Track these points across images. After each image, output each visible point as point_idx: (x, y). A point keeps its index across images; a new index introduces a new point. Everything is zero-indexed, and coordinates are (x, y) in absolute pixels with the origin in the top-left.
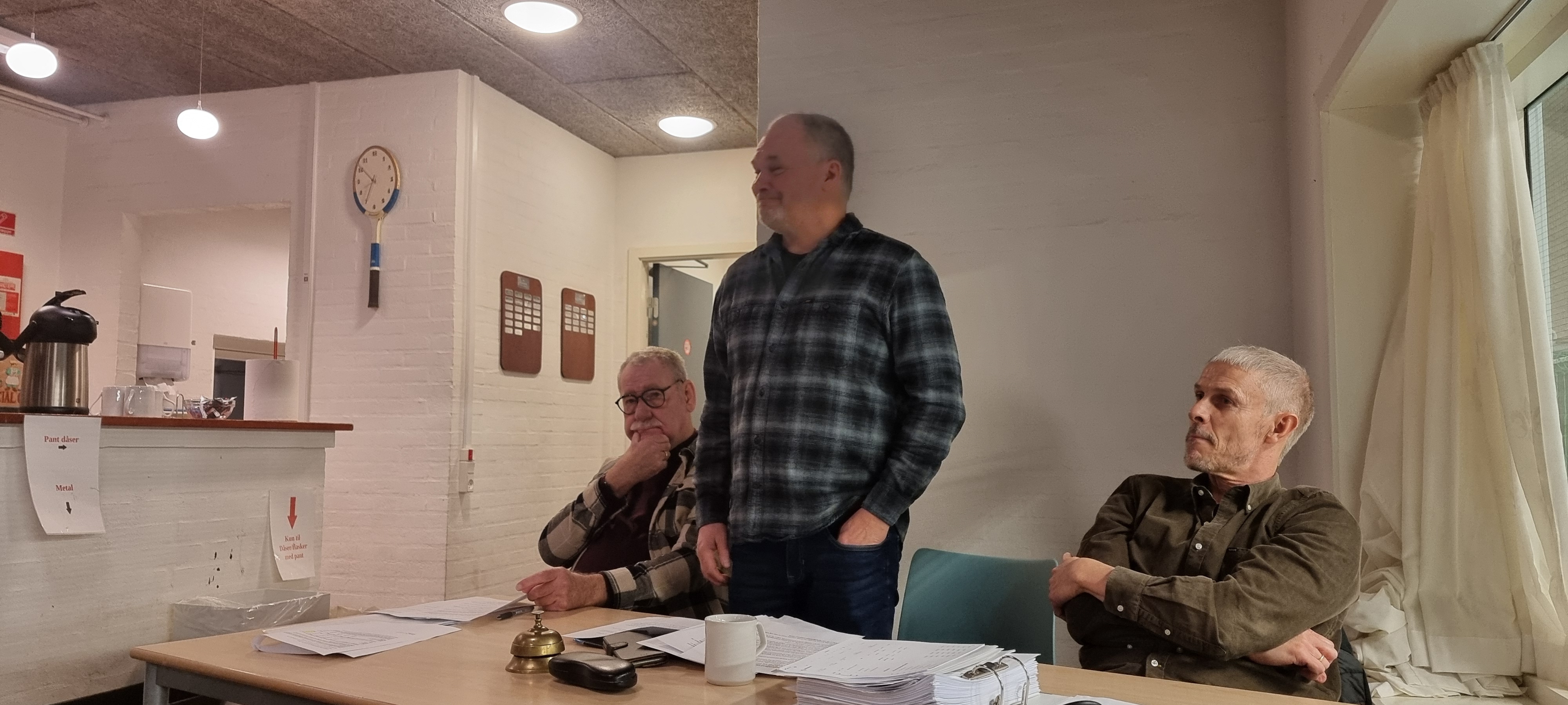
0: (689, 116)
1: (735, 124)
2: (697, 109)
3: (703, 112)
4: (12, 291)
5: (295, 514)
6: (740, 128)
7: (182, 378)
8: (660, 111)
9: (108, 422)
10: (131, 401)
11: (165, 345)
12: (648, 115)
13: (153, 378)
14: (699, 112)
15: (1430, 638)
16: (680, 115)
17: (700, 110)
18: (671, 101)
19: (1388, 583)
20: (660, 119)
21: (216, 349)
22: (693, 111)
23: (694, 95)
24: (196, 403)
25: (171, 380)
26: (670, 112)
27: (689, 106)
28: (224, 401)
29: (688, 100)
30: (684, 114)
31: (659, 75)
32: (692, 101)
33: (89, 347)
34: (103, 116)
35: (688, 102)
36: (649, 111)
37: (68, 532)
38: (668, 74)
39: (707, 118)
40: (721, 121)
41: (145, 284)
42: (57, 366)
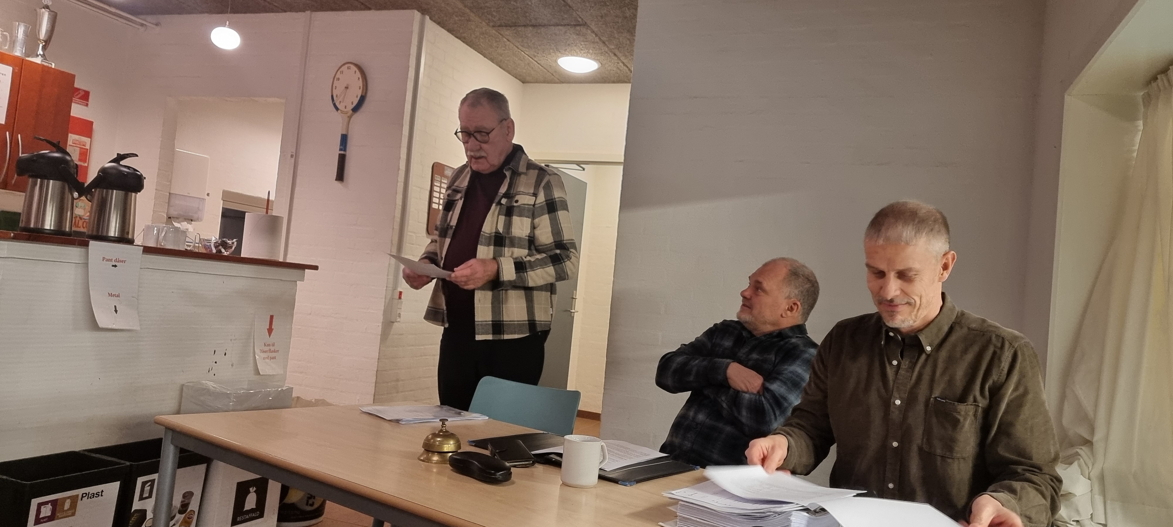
0: (581, 57)
1: (615, 65)
2: (588, 52)
3: (592, 54)
4: (83, 147)
5: (273, 328)
6: (618, 68)
7: (198, 220)
8: (560, 51)
9: (147, 250)
10: (164, 235)
11: (188, 195)
12: (550, 54)
13: (178, 218)
14: (589, 55)
15: (1108, 502)
16: (574, 56)
17: (589, 53)
18: (569, 45)
19: (1080, 458)
20: (559, 57)
21: (223, 200)
22: (584, 53)
23: (587, 41)
24: (209, 241)
25: (191, 220)
26: (567, 53)
27: (582, 50)
28: (228, 242)
29: (581, 45)
30: (577, 55)
31: (561, 25)
32: (584, 46)
33: (137, 195)
34: (157, 25)
35: (581, 47)
36: (551, 51)
37: (114, 327)
38: (568, 25)
39: (594, 59)
40: (604, 62)
41: (177, 150)
42: (114, 207)
